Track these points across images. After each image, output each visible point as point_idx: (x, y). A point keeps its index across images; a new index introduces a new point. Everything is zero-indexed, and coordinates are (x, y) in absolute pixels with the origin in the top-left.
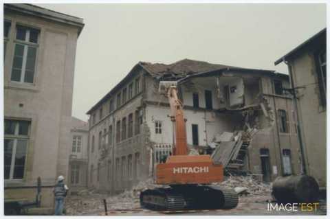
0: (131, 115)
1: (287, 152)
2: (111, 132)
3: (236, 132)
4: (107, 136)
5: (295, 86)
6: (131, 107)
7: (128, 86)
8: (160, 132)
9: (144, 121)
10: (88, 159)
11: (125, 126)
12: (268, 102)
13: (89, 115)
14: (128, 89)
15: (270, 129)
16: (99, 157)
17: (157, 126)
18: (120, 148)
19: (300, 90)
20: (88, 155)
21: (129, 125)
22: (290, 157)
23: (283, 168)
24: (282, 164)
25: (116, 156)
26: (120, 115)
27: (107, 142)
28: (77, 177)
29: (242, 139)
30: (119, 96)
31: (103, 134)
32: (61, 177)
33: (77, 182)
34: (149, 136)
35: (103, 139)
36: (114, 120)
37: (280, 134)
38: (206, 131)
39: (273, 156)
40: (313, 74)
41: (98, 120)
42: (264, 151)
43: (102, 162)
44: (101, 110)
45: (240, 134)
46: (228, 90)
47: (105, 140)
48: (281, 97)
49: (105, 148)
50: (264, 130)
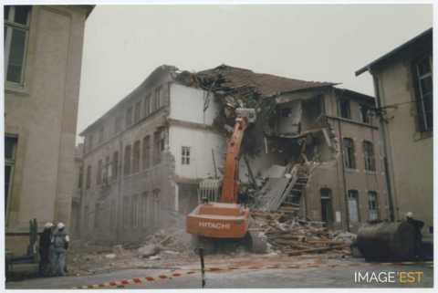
0: (147, 138)
1: (354, 194)
2: (117, 162)
3: (288, 166)
4: (110, 167)
5: (382, 105)
6: (148, 127)
8: (188, 162)
9: (166, 146)
10: (81, 199)
11: (138, 153)
12: (332, 127)
15: (332, 163)
16: (97, 195)
17: (183, 154)
18: (131, 184)
19: (389, 110)
20: (81, 193)
21: (144, 150)
22: (358, 200)
23: (347, 214)
24: (347, 209)
25: (123, 193)
26: (130, 138)
27: (110, 174)
29: (297, 175)
30: (129, 111)
31: (104, 163)
32: (61, 225)
34: (174, 167)
35: (104, 171)
36: (121, 144)
37: (348, 170)
40: (408, 89)
42: (325, 191)
43: (102, 203)
45: (295, 169)
46: (285, 111)
47: (107, 173)
48: (348, 122)
49: (107, 182)
50: (324, 163)
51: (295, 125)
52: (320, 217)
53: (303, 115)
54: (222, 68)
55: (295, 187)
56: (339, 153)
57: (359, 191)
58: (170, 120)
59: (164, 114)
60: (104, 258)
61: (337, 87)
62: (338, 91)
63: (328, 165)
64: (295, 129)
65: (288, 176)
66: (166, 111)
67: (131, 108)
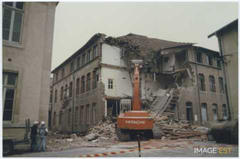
0: (89, 74)
1: (205, 105)
2: (71, 88)
3: (168, 90)
4: (68, 91)
5: (224, 55)
6: (89, 68)
7: (86, 52)
8: (112, 88)
9: (99, 79)
11: (84, 82)
12: (192, 67)
13: (53, 74)
15: (192, 88)
16: (61, 106)
17: (109, 83)
18: (80, 100)
20: (52, 105)
21: (87, 81)
22: (207, 109)
23: (201, 117)
25: (75, 105)
26: (79, 74)
27: (68, 94)
29: (173, 94)
30: (79, 59)
31: (64, 88)
32: (43, 123)
34: (104, 90)
35: (64, 93)
36: (74, 78)
37: (201, 91)
39: (195, 108)
41: (60, 77)
42: (189, 104)
43: (63, 110)
44: (63, 70)
45: (172, 91)
47: (66, 94)
48: (201, 65)
49: (66, 99)
50: (188, 88)
51: (171, 67)
52: (186, 118)
53: (176, 61)
54: (130, 35)
55: (172, 101)
56: (196, 83)
57: (207, 103)
58: (102, 64)
59: (98, 60)
60: (66, 141)
61: (195, 45)
62: (196, 48)
63: (190, 89)
64: (171, 69)
65: (168, 95)
66: (99, 59)
67: (80, 58)
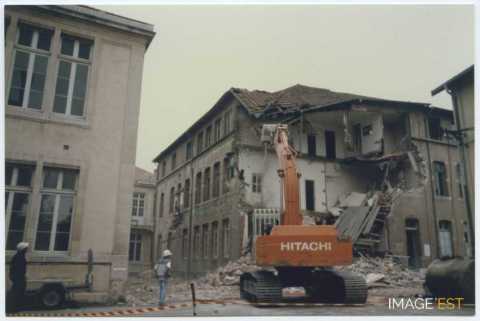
0: (217, 165)
1: (446, 224)
2: (188, 190)
3: (369, 193)
4: (182, 194)
5: (462, 127)
6: (218, 154)
7: (213, 123)
8: (259, 190)
10: (154, 227)
11: (209, 180)
12: (419, 149)
13: (157, 164)
14: (213, 127)
15: (420, 190)
16: (170, 223)
17: (254, 182)
18: (201, 213)
20: (155, 221)
21: (215, 178)
22: (451, 232)
23: (438, 249)
24: (438, 242)
25: (194, 223)
26: (202, 164)
27: (182, 202)
28: (138, 252)
29: (379, 203)
30: (201, 136)
31: (176, 189)
33: (138, 258)
34: (243, 195)
35: (176, 199)
36: (192, 171)
37: (438, 197)
38: (325, 191)
39: (424, 231)
41: (169, 169)
42: (411, 221)
43: (174, 232)
44: (175, 156)
45: (376, 196)
46: (360, 131)
47: (179, 200)
49: (179, 211)
50: (411, 191)
52: (404, 251)
54: (297, 88)
56: (427, 180)
57: (453, 221)
58: (240, 145)
63: (415, 193)
67: (202, 133)
